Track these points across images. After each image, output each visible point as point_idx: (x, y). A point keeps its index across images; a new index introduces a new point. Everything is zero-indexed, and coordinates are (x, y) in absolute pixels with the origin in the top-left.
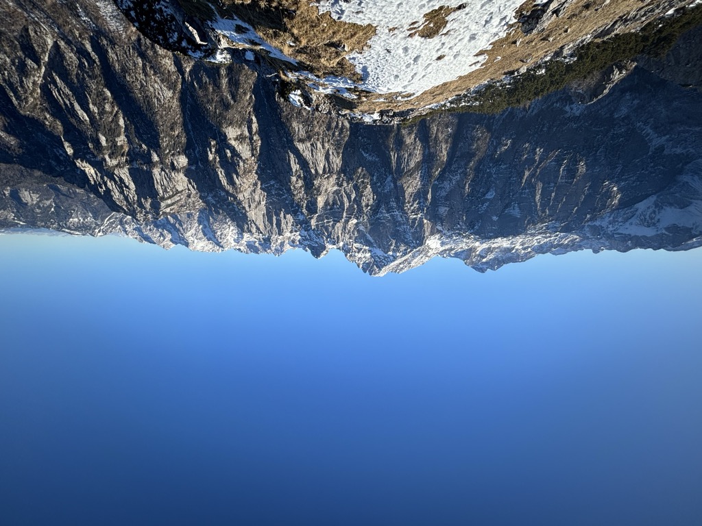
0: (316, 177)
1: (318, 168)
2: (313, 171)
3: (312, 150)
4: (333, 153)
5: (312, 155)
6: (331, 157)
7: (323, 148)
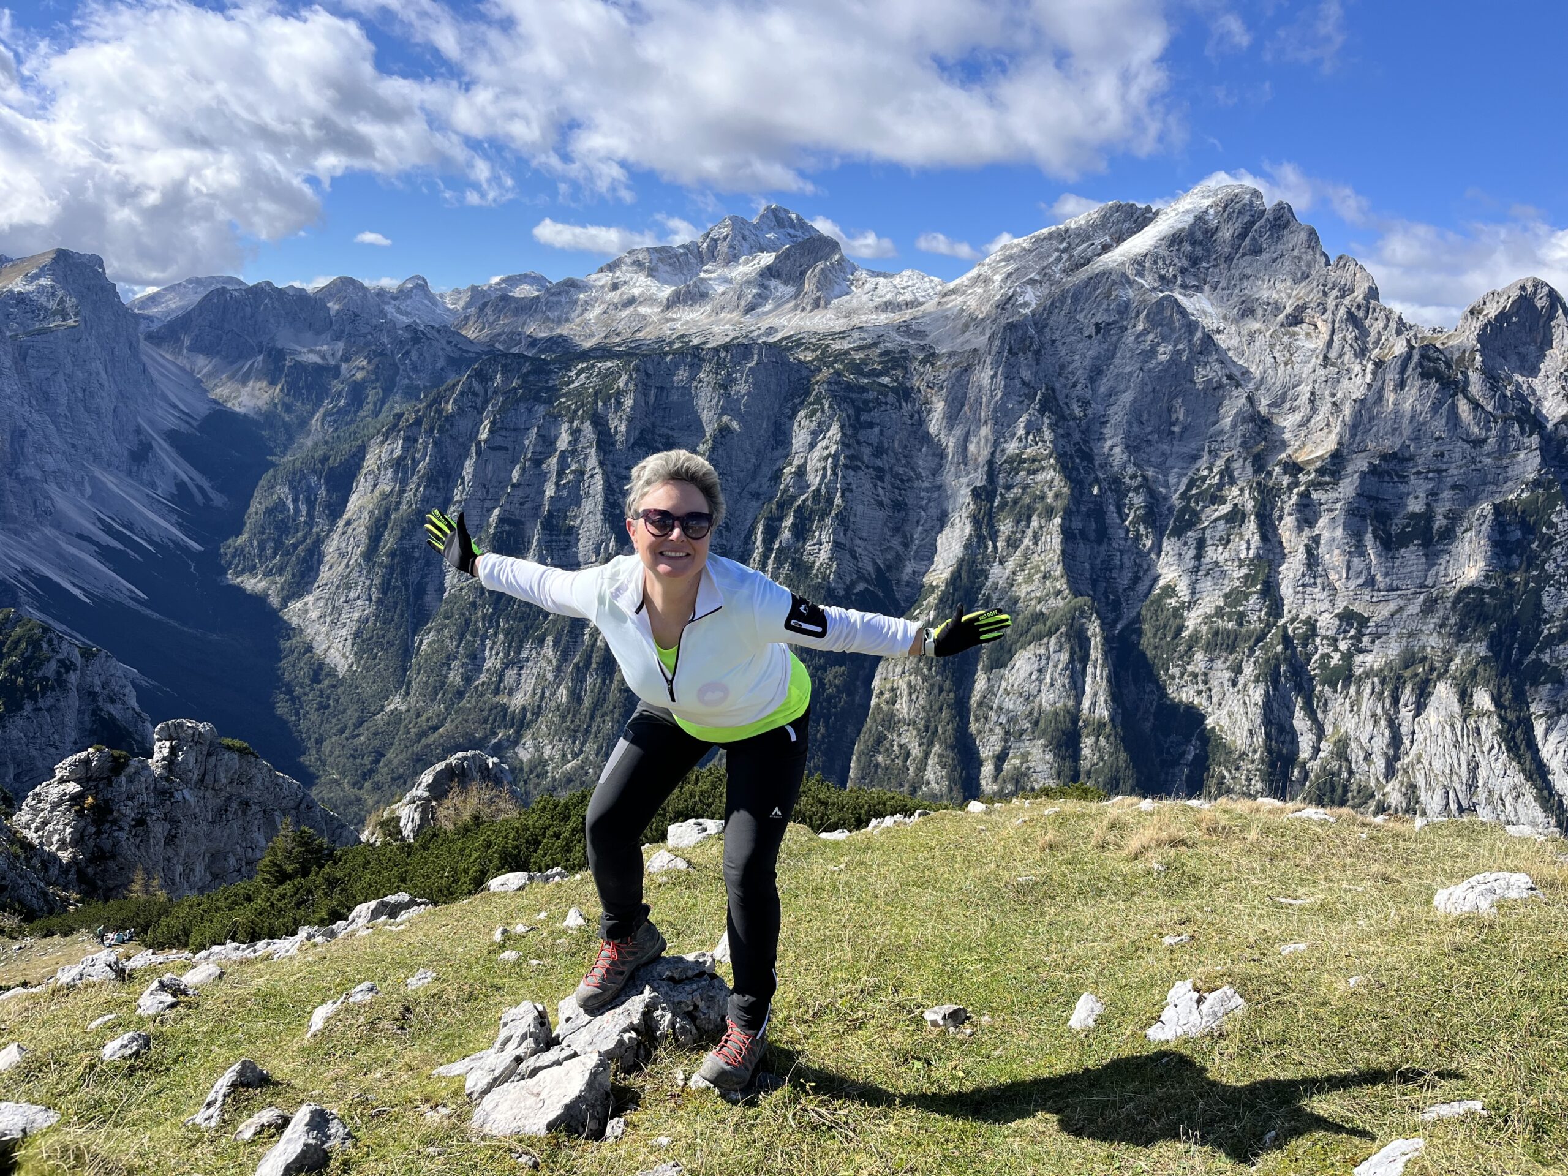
0: (1473, 673)
1: (1456, 708)
2: (1483, 699)
3: (1472, 786)
4: (1368, 757)
5: (1473, 769)
6: (1381, 743)
7: (1413, 787)
